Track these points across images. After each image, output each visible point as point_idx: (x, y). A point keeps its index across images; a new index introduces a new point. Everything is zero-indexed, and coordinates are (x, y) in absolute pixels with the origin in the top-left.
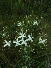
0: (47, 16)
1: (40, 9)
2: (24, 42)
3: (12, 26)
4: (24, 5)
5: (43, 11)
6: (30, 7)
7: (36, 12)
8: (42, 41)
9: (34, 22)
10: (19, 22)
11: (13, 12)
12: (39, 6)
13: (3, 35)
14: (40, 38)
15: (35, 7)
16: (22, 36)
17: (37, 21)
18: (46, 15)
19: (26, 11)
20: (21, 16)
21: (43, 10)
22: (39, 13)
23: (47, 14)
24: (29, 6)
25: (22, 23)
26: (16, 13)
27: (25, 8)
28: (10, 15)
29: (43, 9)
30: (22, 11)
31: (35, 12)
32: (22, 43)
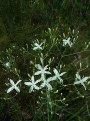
0: (86, 25)
1: (73, 14)
2: (46, 83)
3: (23, 50)
4: (44, 5)
5: (78, 16)
6: (56, 10)
7: (66, 18)
8: (81, 80)
9: (64, 40)
10: (35, 42)
11: (25, 18)
12: (72, 7)
13: (7, 64)
14: (76, 74)
15: (64, 9)
16: (43, 71)
17: (69, 39)
18: (84, 24)
19: (48, 17)
20: (39, 26)
21: (79, 14)
22: (70, 20)
23: (85, 21)
24: (52, 7)
25: (41, 44)
26: (30, 19)
27: (46, 11)
28: (19, 25)
29: (79, 12)
30: (40, 16)
31: (64, 19)
32: (43, 85)
